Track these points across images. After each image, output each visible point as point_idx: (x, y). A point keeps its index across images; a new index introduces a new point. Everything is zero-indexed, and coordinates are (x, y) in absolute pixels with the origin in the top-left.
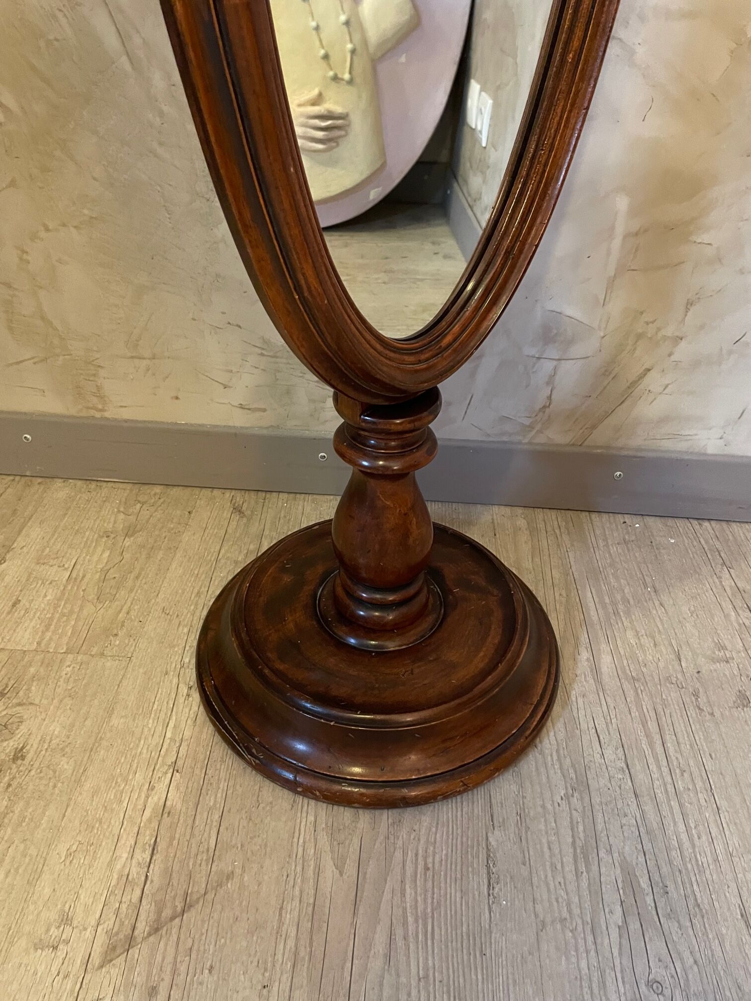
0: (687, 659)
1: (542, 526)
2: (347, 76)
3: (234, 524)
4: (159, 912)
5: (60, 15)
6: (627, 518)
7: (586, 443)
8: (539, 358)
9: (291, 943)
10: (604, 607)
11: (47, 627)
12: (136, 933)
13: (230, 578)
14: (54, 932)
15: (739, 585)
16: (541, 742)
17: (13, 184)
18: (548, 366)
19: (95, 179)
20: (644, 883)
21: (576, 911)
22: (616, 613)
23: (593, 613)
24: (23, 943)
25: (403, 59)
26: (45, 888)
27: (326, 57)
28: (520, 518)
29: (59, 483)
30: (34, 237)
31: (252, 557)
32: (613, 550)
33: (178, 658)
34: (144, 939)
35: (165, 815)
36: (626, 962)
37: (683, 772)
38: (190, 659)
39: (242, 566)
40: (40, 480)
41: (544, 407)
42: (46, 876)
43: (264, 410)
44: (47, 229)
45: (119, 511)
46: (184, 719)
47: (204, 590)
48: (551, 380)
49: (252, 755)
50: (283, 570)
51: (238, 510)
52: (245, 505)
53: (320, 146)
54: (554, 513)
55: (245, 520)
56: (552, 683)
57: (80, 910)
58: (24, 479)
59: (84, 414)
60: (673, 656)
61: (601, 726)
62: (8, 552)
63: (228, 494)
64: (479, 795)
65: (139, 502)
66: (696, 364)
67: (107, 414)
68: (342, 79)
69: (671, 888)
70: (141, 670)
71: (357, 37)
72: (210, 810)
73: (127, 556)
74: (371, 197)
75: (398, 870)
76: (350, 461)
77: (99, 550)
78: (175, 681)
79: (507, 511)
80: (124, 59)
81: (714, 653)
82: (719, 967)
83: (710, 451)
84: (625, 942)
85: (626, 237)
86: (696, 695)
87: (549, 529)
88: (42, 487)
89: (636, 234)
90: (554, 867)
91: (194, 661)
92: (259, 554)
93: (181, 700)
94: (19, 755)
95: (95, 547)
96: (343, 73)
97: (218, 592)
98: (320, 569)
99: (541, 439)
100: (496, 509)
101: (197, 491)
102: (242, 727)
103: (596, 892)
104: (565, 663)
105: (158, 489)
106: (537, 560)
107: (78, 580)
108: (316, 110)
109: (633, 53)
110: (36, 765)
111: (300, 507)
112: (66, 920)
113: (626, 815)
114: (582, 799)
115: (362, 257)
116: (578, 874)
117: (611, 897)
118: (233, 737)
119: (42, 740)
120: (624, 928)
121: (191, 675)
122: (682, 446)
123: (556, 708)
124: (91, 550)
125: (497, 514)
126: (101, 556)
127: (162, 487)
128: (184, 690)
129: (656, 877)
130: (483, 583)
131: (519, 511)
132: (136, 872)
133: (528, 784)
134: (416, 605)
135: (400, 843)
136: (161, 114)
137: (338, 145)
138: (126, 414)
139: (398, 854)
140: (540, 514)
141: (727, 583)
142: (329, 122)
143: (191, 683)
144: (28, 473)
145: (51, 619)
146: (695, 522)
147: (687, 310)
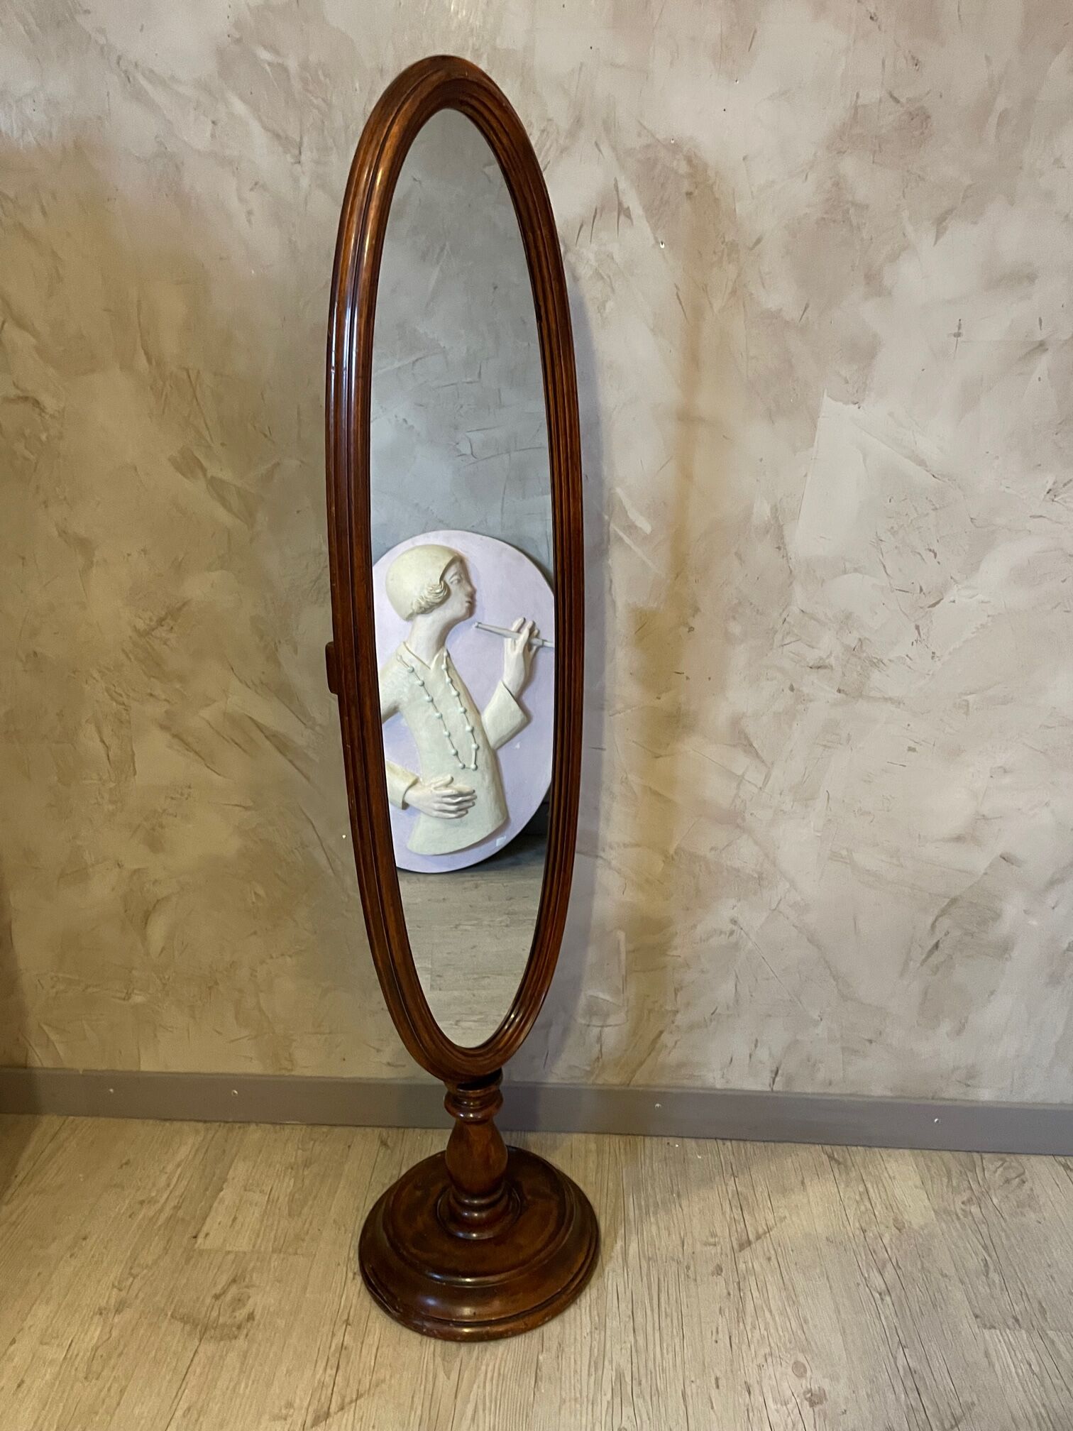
0: (688, 1244)
1: (607, 1148)
2: (473, 766)
3: (381, 1155)
4: (343, 1400)
5: (295, 851)
6: (671, 1140)
7: (632, 1083)
8: (589, 1026)
9: (419, 1412)
10: (640, 1208)
11: (258, 1236)
12: (331, 1410)
13: (379, 1196)
14: (284, 1411)
15: (739, 1190)
16: (580, 1301)
17: (255, 933)
18: (595, 1031)
19: (306, 930)
20: (628, 1379)
21: (584, 1394)
22: (647, 1213)
23: (631, 1214)
24: (266, 1417)
25: (518, 746)
26: (275, 1389)
27: (457, 754)
28: (591, 1142)
29: (253, 1127)
30: (262, 962)
31: (394, 1181)
32: (655, 1165)
33: (346, 1254)
34: (336, 1413)
35: (343, 1350)
36: (609, 1419)
37: (666, 1315)
38: (355, 1255)
39: (388, 1187)
40: (239, 1125)
41: (598, 1058)
42: (276, 1383)
43: (404, 1066)
44: (272, 957)
45: (298, 1148)
46: (351, 1294)
47: (362, 1205)
48: (599, 1039)
49: (396, 1310)
50: (416, 1187)
51: (384, 1143)
52: (389, 1140)
53: (453, 815)
54: (617, 1138)
55: (389, 1151)
56: (589, 1261)
57: (298, 1401)
58: (227, 1125)
59: (278, 1073)
60: (679, 1242)
61: (621, 1289)
62: (224, 1182)
63: (377, 1131)
64: (536, 1333)
65: (312, 1140)
66: (692, 1027)
67: (293, 1073)
68: (469, 768)
69: (643, 1382)
70: (322, 1263)
71: (480, 740)
72: (371, 1346)
73: (307, 1182)
74: (497, 845)
75: (482, 1376)
76: (454, 1115)
77: (287, 1180)
78: (345, 1269)
79: (583, 1136)
80: (330, 871)
81: (707, 1239)
82: (662, 1420)
83: (718, 1086)
84: (610, 1410)
85: (628, 952)
86: (688, 1268)
87: (612, 1150)
88: (242, 1130)
89: (634, 951)
90: (576, 1371)
91: (357, 1256)
92: (400, 1177)
93: (349, 1281)
94: (251, 1317)
95: (284, 1177)
96: (470, 764)
97: (371, 1207)
98: (440, 1186)
99: (600, 1081)
100: (575, 1136)
101: (353, 1129)
102: (388, 1291)
103: (599, 1383)
104: (604, 1249)
105: (325, 1129)
106: (599, 1175)
107: (275, 1201)
108: (449, 791)
109: (610, 863)
110: (262, 1322)
111: (430, 1139)
112: (290, 1405)
113: (625, 1342)
114: (600, 1334)
115: (490, 899)
116: (589, 1375)
117: (607, 1387)
118: (383, 1300)
119: (264, 1308)
120: (611, 1404)
121: (355, 1265)
122: (698, 1083)
123: (594, 1281)
124: (282, 1177)
125: (576, 1139)
126: (288, 1184)
127: (327, 1127)
128: (350, 1275)
129: (636, 1375)
130: (548, 1191)
131: (592, 1136)
132: (328, 1380)
133: (567, 1326)
134: (500, 1207)
135: (484, 1362)
136: (349, 896)
137: (467, 812)
138: (308, 1073)
139: (483, 1368)
140: (606, 1139)
141: (731, 1188)
142: (460, 799)
143: (356, 1270)
144: (230, 1120)
145: (259, 1231)
146: (720, 1142)
147: (676, 995)
